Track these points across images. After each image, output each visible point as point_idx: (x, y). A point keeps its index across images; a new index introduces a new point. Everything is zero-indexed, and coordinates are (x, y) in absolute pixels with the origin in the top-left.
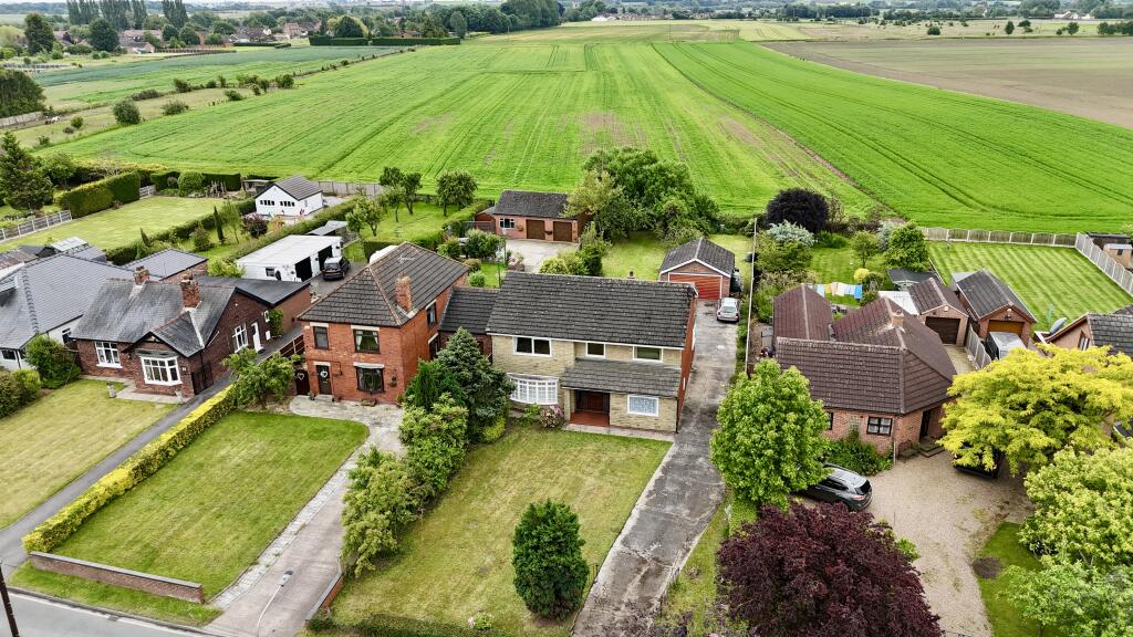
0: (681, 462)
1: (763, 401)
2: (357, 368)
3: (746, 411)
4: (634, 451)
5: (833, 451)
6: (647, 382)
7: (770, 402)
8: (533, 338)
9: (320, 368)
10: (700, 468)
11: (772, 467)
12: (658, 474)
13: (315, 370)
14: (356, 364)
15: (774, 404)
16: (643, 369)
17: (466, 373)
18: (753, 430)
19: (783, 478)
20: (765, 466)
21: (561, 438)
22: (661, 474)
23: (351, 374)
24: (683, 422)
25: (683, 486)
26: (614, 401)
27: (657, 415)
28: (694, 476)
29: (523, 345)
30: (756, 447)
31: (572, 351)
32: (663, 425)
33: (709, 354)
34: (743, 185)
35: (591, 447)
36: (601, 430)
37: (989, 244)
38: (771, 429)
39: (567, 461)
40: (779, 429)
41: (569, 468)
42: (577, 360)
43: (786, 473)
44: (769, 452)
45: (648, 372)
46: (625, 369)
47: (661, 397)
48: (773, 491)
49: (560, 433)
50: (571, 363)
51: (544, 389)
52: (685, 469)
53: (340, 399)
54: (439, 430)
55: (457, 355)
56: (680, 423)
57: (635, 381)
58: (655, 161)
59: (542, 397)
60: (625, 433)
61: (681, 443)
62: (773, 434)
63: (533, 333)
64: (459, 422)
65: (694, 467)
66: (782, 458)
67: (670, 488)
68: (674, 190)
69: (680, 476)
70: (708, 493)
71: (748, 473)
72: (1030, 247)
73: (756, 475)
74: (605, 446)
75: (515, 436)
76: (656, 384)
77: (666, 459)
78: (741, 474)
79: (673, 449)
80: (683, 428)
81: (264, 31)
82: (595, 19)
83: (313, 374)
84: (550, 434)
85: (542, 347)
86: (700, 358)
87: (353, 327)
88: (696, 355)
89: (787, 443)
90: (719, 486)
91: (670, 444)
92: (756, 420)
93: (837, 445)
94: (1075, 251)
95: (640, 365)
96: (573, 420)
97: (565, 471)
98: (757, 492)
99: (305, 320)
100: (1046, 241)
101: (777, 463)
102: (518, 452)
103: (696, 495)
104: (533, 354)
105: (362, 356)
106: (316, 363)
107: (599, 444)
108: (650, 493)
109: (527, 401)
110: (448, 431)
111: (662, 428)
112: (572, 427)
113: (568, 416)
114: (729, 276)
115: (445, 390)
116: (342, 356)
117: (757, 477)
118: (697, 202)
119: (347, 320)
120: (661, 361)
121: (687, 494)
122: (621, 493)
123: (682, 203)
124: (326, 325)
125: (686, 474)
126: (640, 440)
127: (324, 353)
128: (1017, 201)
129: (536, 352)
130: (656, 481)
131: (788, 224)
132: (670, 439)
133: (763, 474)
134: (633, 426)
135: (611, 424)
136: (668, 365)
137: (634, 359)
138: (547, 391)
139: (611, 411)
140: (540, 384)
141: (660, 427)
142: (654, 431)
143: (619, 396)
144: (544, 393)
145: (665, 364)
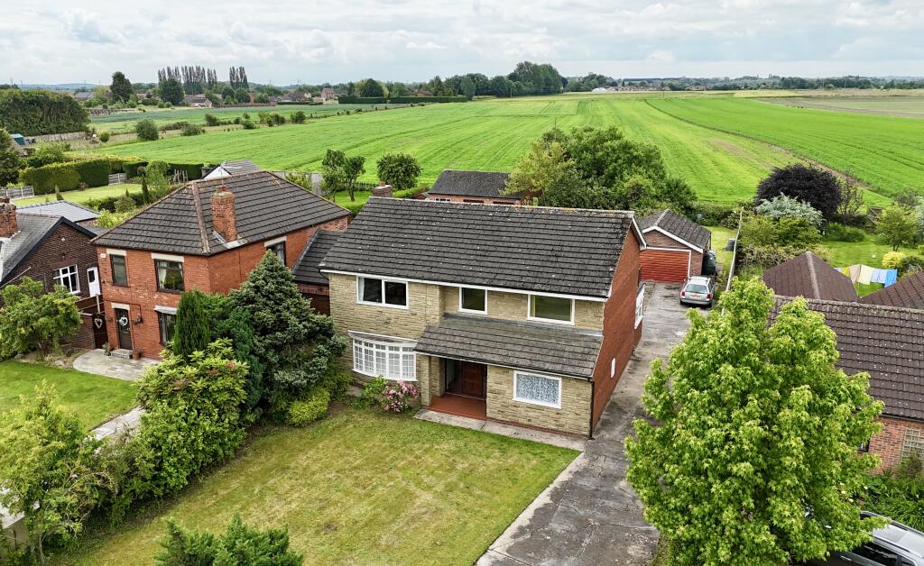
0: (588, 483)
1: (735, 361)
2: (159, 313)
3: (696, 378)
4: (513, 458)
5: (871, 492)
6: (545, 351)
7: (748, 363)
8: (384, 279)
9: (120, 312)
10: (619, 496)
11: (749, 502)
12: (543, 499)
13: (112, 315)
14: (158, 308)
15: (756, 370)
16: (542, 332)
17: (266, 315)
18: (710, 420)
19: (773, 529)
20: (734, 499)
21: (407, 428)
22: (547, 500)
23: (152, 322)
24: (605, 424)
25: (582, 524)
26: (492, 378)
27: (558, 406)
28: (606, 510)
29: (372, 291)
30: (714, 456)
31: (437, 301)
32: (568, 422)
33: (662, 341)
34: (729, 185)
35: (447, 446)
36: (473, 423)
38: (750, 416)
39: (401, 464)
40: (766, 421)
41: (400, 475)
42: (446, 316)
43: (782, 518)
44: (744, 468)
45: (550, 338)
46: (515, 332)
47: (566, 376)
48: (752, 554)
49: (408, 422)
50: (435, 319)
51: (397, 356)
52: (589, 497)
53: (140, 356)
54: (188, 390)
55: (257, 289)
56: (596, 425)
57: (527, 349)
58: (619, 138)
59: (394, 370)
60: (508, 431)
61: (594, 454)
62: (753, 428)
63: (383, 270)
64: (228, 382)
65: (608, 495)
66: (772, 485)
67: (558, 526)
68: (641, 169)
69: (582, 506)
70: (626, 543)
71: (695, 510)
73: (714, 516)
74: (471, 445)
75: (339, 420)
76: (559, 355)
77: (564, 477)
78: (684, 511)
79: (580, 462)
80: (603, 432)
81: (306, 95)
82: (597, 90)
83: (111, 320)
84: (393, 423)
85: (397, 294)
86: (648, 344)
87: (154, 256)
88: (643, 339)
89: (788, 451)
90: (648, 532)
91: (575, 453)
92: (718, 401)
93: (877, 482)
95: (539, 327)
96: (434, 405)
97: (391, 479)
98: (714, 553)
99: (100, 246)
101: (762, 495)
102: (334, 443)
103: (603, 545)
104: (384, 304)
105: (165, 297)
106: (114, 305)
107: (461, 444)
108: (522, 530)
109: (374, 374)
110: (205, 392)
111: (566, 428)
112: (433, 415)
113: (426, 399)
114: (701, 251)
115: (223, 336)
116: (142, 296)
117: (717, 522)
118: (668, 185)
119: (146, 246)
120: (572, 323)
121: (587, 541)
122: (471, 525)
123: (649, 182)
124: (123, 253)
125: (592, 505)
126: (528, 443)
127: (122, 291)
129: (387, 302)
130: (537, 511)
131: (786, 199)
132: (577, 445)
133: (728, 515)
134: (521, 421)
135: (488, 415)
136: (582, 330)
137: (529, 318)
138: (401, 359)
139: (488, 394)
140: (391, 348)
141: (563, 426)
142: (554, 432)
143: (501, 371)
144: (398, 363)
145: (577, 327)
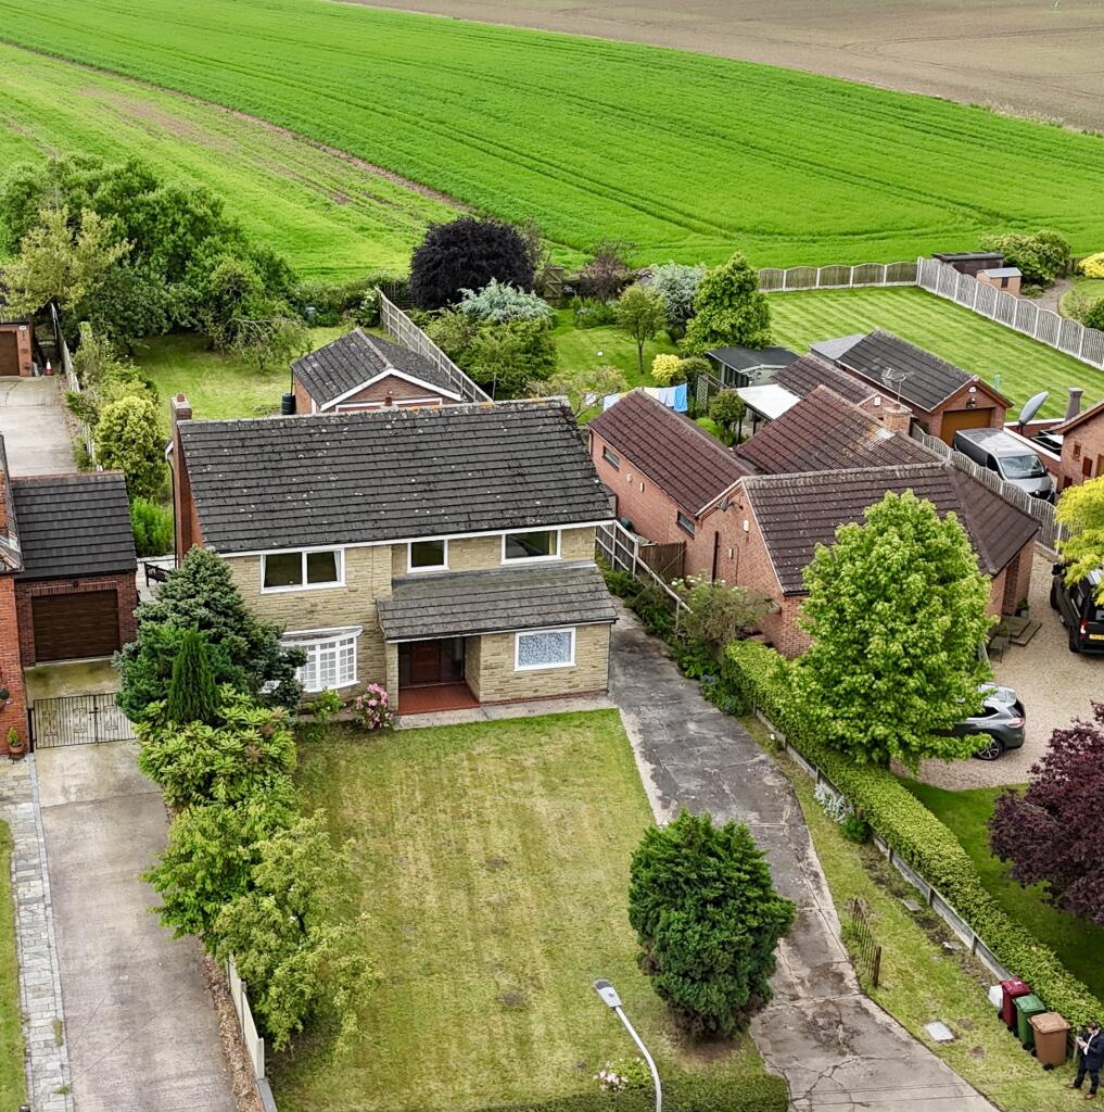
0: (663, 737)
4: (564, 737)
8: (307, 551)
10: (703, 740)
12: (644, 766)
22: (650, 766)
26: (486, 651)
27: (572, 663)
28: (708, 756)
31: (388, 564)
32: (583, 681)
37: (787, 293)
42: (394, 582)
45: (540, 581)
46: (495, 585)
47: (580, 624)
50: (386, 592)
51: (333, 654)
52: (680, 750)
55: (207, 605)
59: (328, 676)
60: (518, 712)
61: (631, 707)
63: (304, 539)
65: (693, 742)
67: (689, 785)
70: (757, 776)
72: (852, 292)
76: (566, 601)
77: (635, 739)
79: (629, 720)
85: (324, 568)
91: (613, 712)
94: (919, 290)
95: (518, 571)
96: (401, 711)
100: (872, 280)
103: (742, 786)
104: (306, 586)
108: (663, 800)
111: (582, 688)
112: (407, 721)
113: (392, 703)
115: (218, 681)
120: (557, 557)
126: (558, 717)
128: (769, 215)
129: (311, 582)
130: (653, 778)
132: (605, 704)
134: (525, 694)
135: (481, 700)
136: (571, 563)
137: (505, 562)
138: (338, 659)
139: (482, 672)
140: (323, 646)
141: (577, 686)
142: (566, 696)
143: (499, 638)
144: (333, 664)
145: (566, 560)
